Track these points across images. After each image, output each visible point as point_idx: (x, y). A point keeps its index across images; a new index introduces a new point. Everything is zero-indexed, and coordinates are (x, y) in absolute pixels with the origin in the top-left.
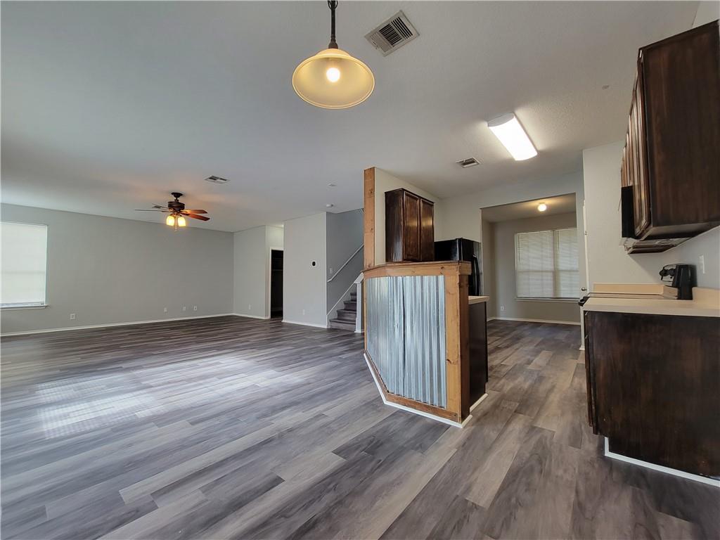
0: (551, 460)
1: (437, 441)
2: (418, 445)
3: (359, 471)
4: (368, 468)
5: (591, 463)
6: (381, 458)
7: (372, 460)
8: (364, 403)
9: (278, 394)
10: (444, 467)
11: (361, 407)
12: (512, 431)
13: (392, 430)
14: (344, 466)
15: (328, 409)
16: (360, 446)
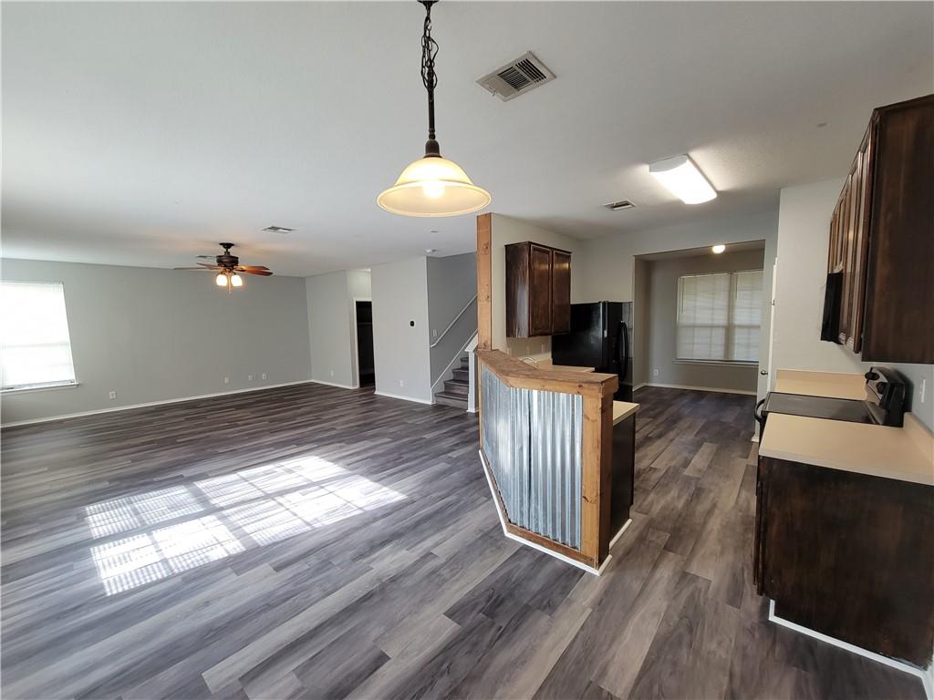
0: (704, 628)
1: (569, 596)
2: (545, 603)
3: (475, 644)
4: (488, 639)
5: (751, 631)
6: (501, 624)
7: (491, 626)
8: (479, 535)
9: (375, 520)
10: (576, 637)
11: (477, 541)
12: (660, 579)
13: (513, 580)
14: (459, 635)
15: (437, 545)
16: (477, 604)
